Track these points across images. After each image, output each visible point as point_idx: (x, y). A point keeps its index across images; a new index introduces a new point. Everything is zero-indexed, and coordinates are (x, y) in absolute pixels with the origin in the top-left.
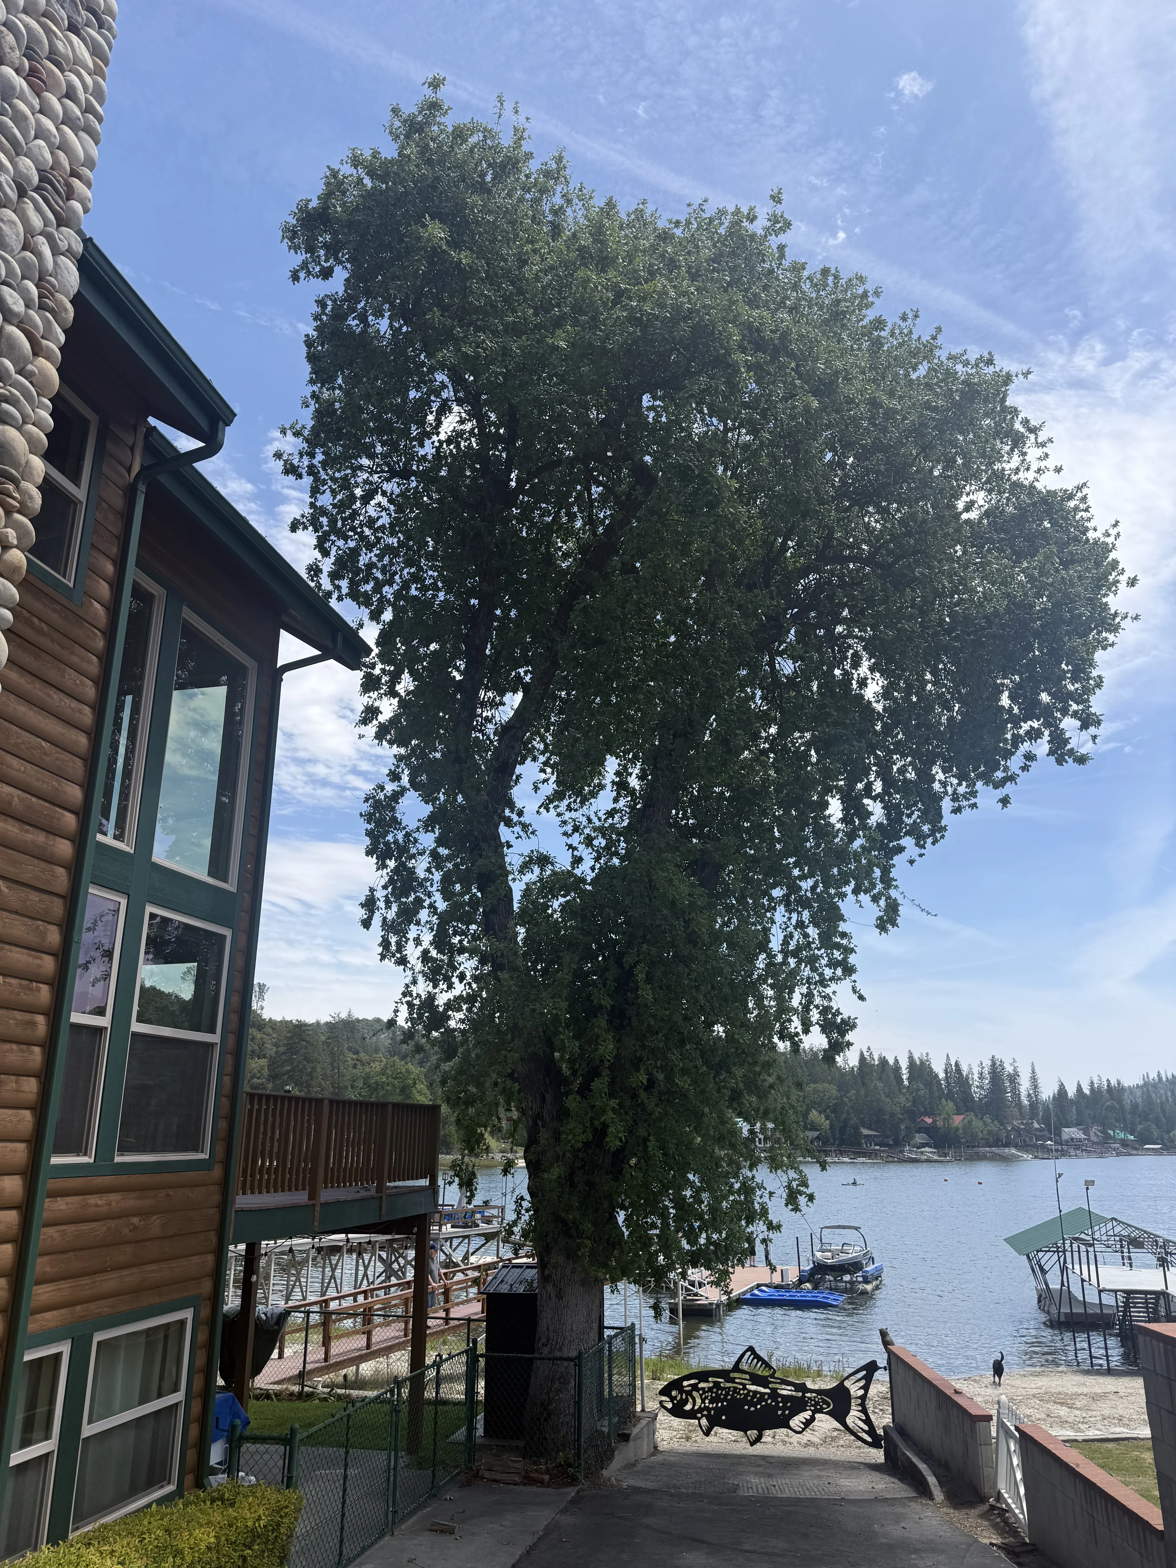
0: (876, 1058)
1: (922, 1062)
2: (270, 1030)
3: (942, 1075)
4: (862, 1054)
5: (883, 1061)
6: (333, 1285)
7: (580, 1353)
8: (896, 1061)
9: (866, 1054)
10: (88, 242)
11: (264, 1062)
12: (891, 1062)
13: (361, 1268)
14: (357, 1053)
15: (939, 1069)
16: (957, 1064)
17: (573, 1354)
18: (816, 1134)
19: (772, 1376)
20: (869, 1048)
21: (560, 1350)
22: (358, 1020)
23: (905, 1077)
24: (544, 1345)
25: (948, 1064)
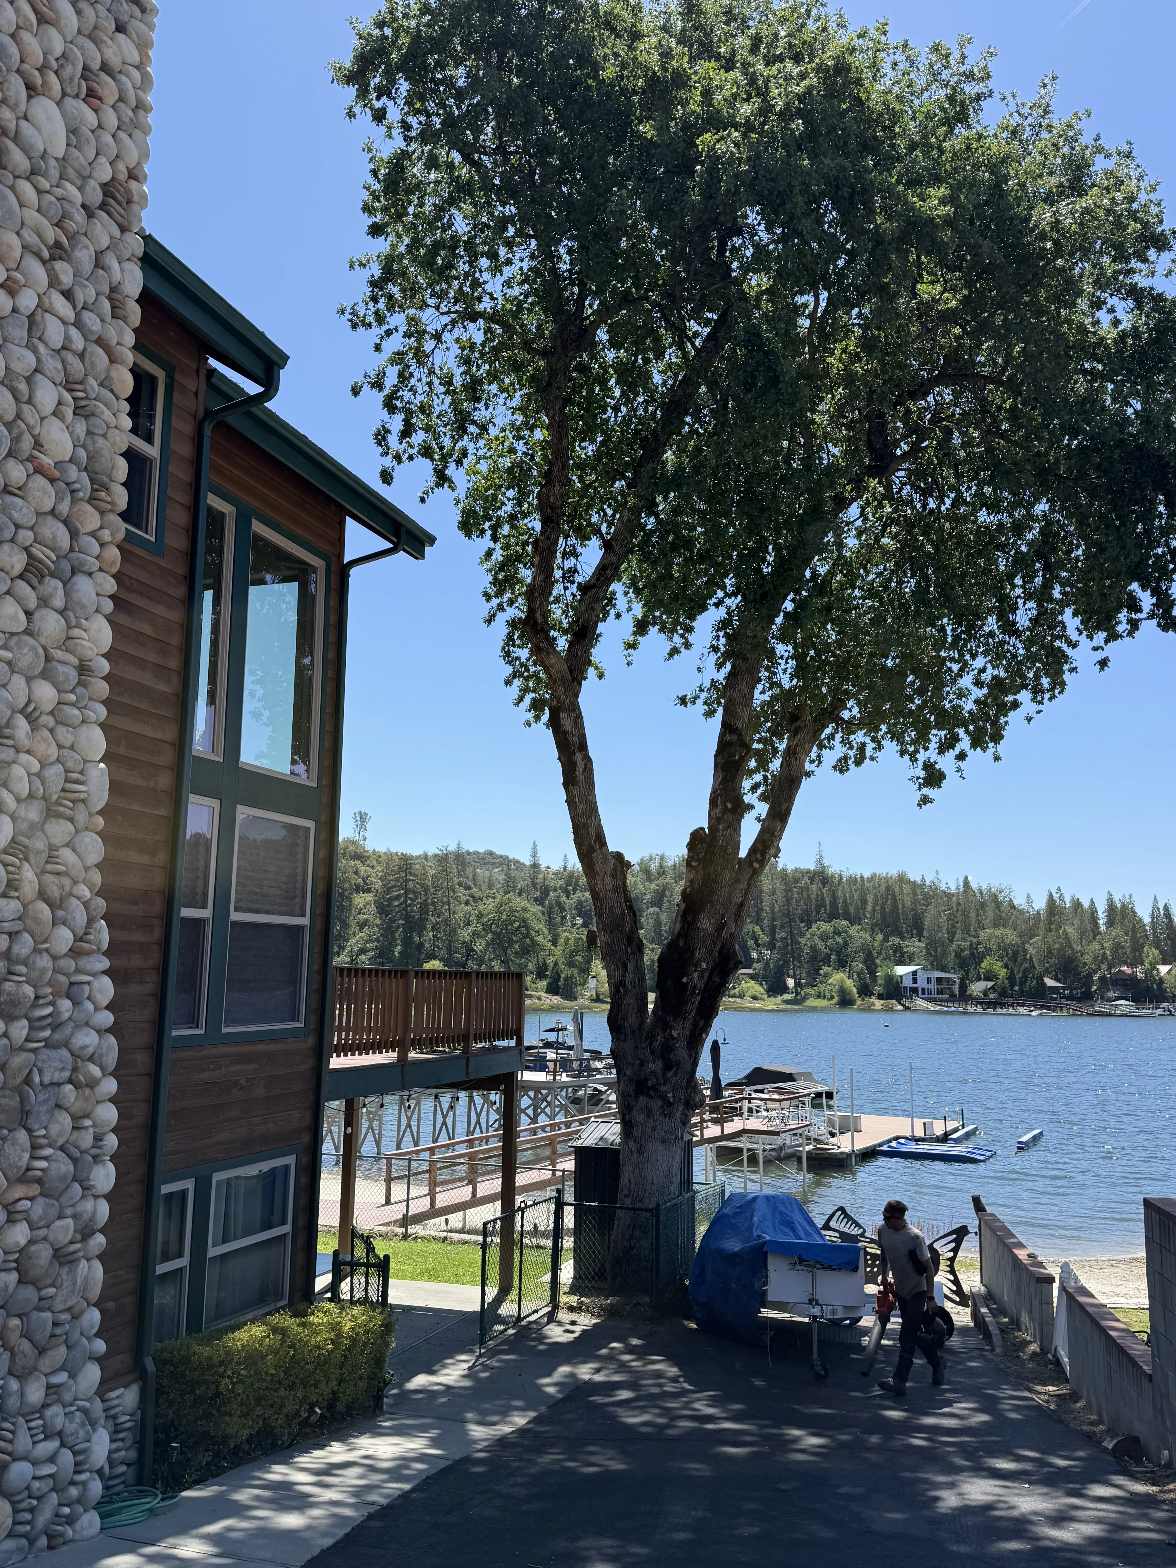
0: (1068, 900)
1: (1123, 906)
2: (374, 863)
3: (1147, 920)
4: (1051, 896)
5: (1077, 904)
6: (444, 1130)
7: (658, 1205)
8: (1092, 903)
9: (1056, 896)
10: (148, 239)
11: (369, 897)
12: (1086, 904)
13: (473, 1115)
14: (468, 888)
15: (1144, 914)
16: (1166, 908)
17: (652, 1206)
18: (990, 984)
19: (862, 1235)
20: (1059, 889)
21: (641, 1201)
22: (469, 853)
23: (1101, 922)
24: (627, 1196)
25: (1155, 908)
